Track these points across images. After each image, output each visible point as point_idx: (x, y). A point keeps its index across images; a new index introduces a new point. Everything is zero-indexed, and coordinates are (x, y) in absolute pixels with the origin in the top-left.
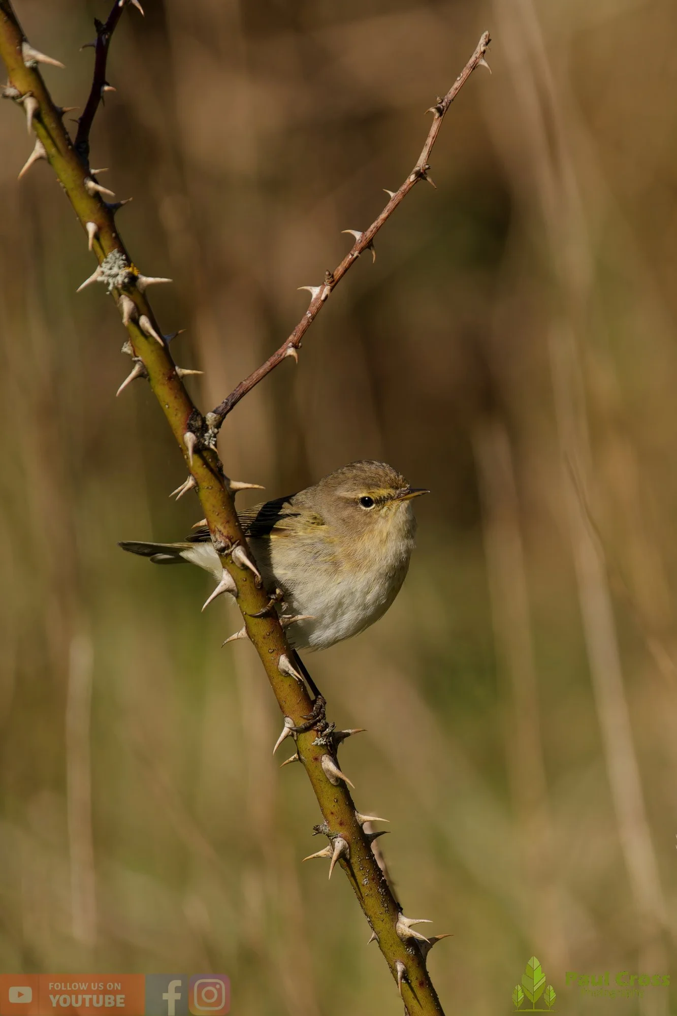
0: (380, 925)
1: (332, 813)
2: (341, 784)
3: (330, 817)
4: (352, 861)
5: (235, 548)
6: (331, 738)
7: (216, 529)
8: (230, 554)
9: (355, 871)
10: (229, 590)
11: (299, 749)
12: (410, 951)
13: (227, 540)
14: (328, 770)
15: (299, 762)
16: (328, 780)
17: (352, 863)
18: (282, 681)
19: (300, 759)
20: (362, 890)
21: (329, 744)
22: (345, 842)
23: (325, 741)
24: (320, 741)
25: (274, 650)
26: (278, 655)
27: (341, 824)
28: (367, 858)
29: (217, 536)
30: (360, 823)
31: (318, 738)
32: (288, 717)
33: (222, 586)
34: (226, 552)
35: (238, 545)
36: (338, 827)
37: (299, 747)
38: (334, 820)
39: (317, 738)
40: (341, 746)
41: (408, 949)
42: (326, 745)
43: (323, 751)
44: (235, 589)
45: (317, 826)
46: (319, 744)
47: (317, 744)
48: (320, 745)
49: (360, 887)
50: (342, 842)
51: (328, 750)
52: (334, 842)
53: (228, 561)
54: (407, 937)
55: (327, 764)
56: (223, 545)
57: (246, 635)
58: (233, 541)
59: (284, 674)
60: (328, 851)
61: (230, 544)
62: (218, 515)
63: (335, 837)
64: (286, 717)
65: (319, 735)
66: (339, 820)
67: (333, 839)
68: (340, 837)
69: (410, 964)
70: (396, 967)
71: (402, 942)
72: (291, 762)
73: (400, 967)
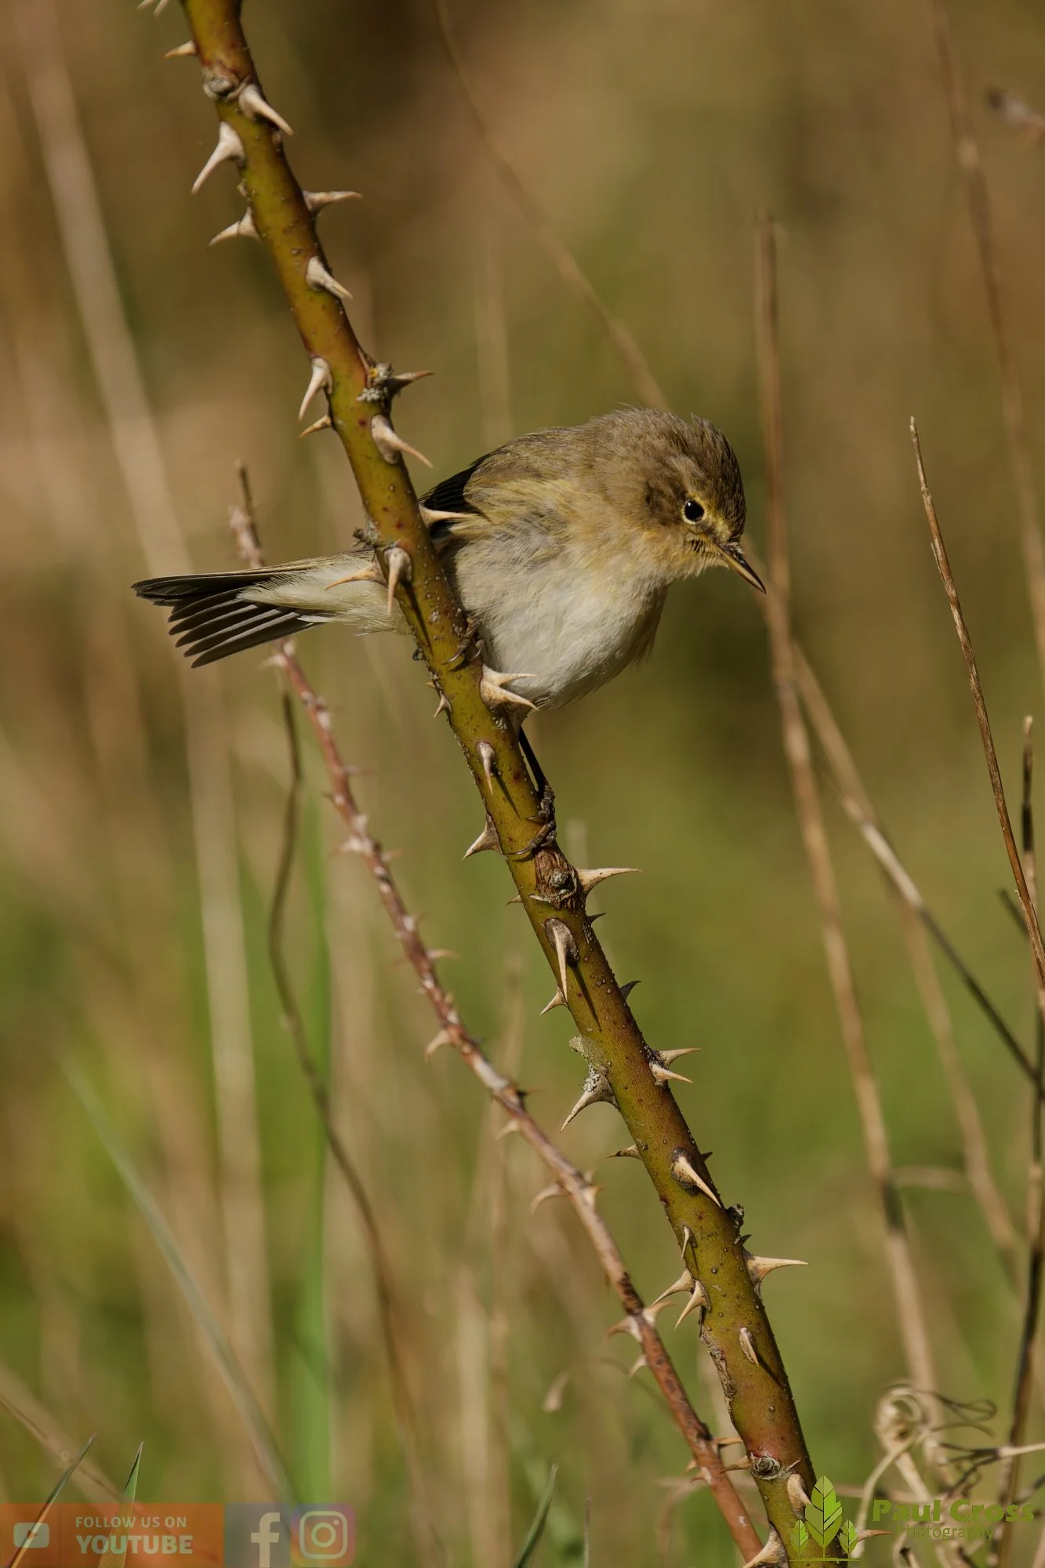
0: (454, 686)
1: (385, 509)
2: (398, 461)
3: (381, 516)
4: (417, 584)
5: (244, 88)
6: (385, 389)
7: (215, 59)
8: (236, 99)
9: (420, 600)
10: (232, 158)
11: (334, 409)
12: (501, 724)
13: (232, 76)
14: (383, 441)
15: (331, 431)
16: (380, 457)
17: (414, 588)
18: (311, 301)
19: (334, 425)
20: (430, 629)
21: (383, 398)
22: (406, 555)
23: (379, 395)
25: (299, 251)
26: (307, 259)
27: (399, 526)
28: (437, 578)
29: (217, 69)
31: (367, 389)
32: (319, 357)
33: (222, 153)
34: (231, 95)
35: (249, 83)
36: (394, 531)
37: (334, 404)
38: (388, 520)
39: (365, 390)
40: (396, 401)
41: (497, 722)
42: (379, 400)
43: (374, 410)
44: (242, 154)
45: (359, 531)
46: (369, 399)
47: (367, 399)
49: (427, 625)
50: (402, 554)
51: (381, 407)
52: (387, 555)
53: (231, 110)
54: (498, 703)
55: (381, 430)
56: (226, 84)
57: (252, 228)
58: (241, 77)
59: (315, 289)
61: (236, 82)
62: (218, 35)
63: (389, 548)
64: (315, 357)
65: (369, 385)
66: (397, 519)
67: (385, 550)
68: (397, 546)
69: (501, 744)
70: (480, 752)
71: (490, 710)
72: (317, 430)
73: (485, 752)
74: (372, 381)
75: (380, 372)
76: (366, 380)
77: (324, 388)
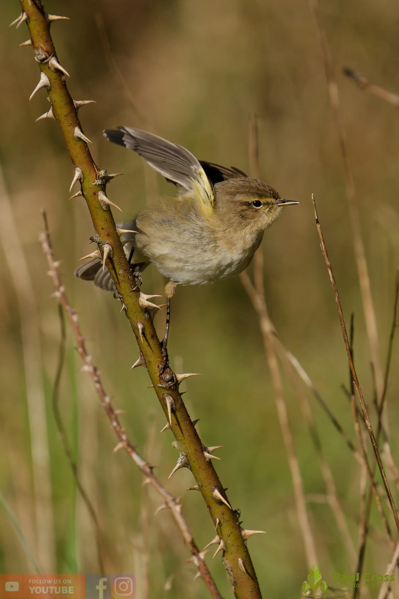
0: (128, 300)
1: (103, 229)
2: (108, 209)
3: (101, 231)
4: (114, 259)
5: (51, 58)
6: (104, 180)
7: (39, 46)
8: (48, 62)
9: (115, 265)
10: (45, 86)
11: (83, 188)
12: (147, 315)
13: (46, 53)
14: (102, 201)
15: (82, 196)
16: (101, 207)
17: (113, 260)
18: (75, 144)
19: (83, 194)
20: (119, 277)
21: (103, 184)
22: (111, 247)
23: (101, 182)
24: (98, 182)
25: (71, 124)
26: (74, 127)
27: (108, 235)
28: (123, 256)
29: (40, 51)
30: (119, 234)
31: (97, 180)
32: (78, 167)
33: (41, 83)
34: (45, 61)
35: (53, 56)
36: (106, 237)
37: (83, 186)
38: (104, 233)
39: (96, 180)
40: (108, 185)
41: (145, 315)
42: (101, 184)
43: (99, 189)
44: (49, 85)
45: (92, 237)
46: (97, 184)
47: (96, 184)
48: (98, 185)
49: (118, 275)
50: (109, 247)
51: (102, 187)
52: (103, 247)
53: (45, 67)
54: (145, 307)
55: (102, 197)
56: (44, 56)
57: (52, 115)
58: (50, 54)
59: (77, 139)
60: (97, 253)
61: (48, 56)
62: (41, 37)
63: (104, 244)
64: (76, 167)
65: (98, 179)
66: (107, 232)
67: (102, 245)
68: (107, 244)
69: (146, 323)
70: (138, 327)
71: (142, 310)
72: (77, 196)
73: (140, 326)
74: (99, 177)
75: (102, 173)
76: (96, 177)
77: (79, 179)
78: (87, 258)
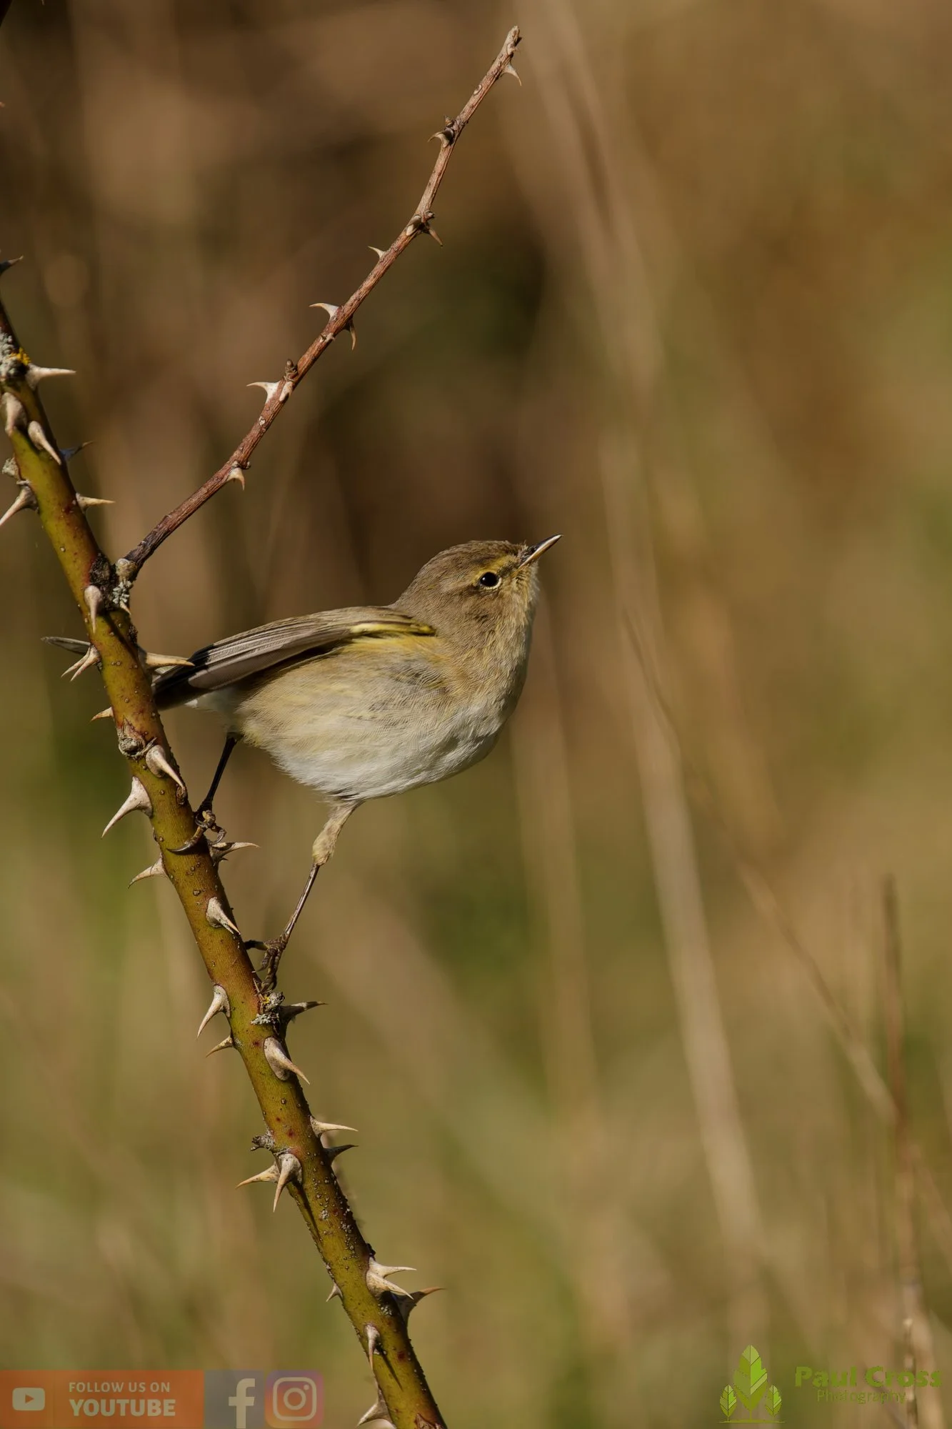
0: (344, 1275)
1: (278, 1120)
2: (291, 1078)
3: (276, 1125)
4: (306, 1186)
5: (150, 748)
6: (277, 1015)
7: (126, 722)
8: (144, 757)
9: (310, 1200)
10: (140, 808)
11: (234, 1032)
12: (386, 1310)
13: (140, 737)
14: (273, 1059)
15: (233, 1049)
16: (273, 1073)
17: (306, 1189)
18: (211, 935)
19: (234, 1044)
20: (320, 1225)
21: (274, 1023)
22: (296, 1160)
23: (270, 1019)
24: (263, 1019)
25: (200, 891)
26: (207, 898)
27: (291, 1134)
28: (326, 1181)
29: (127, 731)
30: (317, 1133)
31: (260, 1014)
32: (219, 985)
33: (131, 801)
34: (138, 754)
35: (155, 744)
36: (286, 1138)
37: (233, 1027)
38: (281, 1129)
39: (258, 1015)
40: (291, 1027)
41: (382, 1308)
42: (271, 1024)
43: (267, 1033)
44: (149, 805)
45: (258, 1138)
46: (261, 1023)
47: (259, 1022)
48: (263, 1024)
49: (317, 1222)
50: (292, 1160)
51: (274, 1031)
52: (281, 1160)
53: (140, 766)
54: (383, 1291)
55: (272, 1050)
56: (133, 743)
57: (163, 870)
58: (148, 738)
59: (214, 925)
60: (273, 1173)
61: (143, 743)
62: (127, 702)
63: (282, 1153)
64: (216, 985)
65: (262, 1011)
66: (288, 1128)
67: (279, 1155)
68: (290, 1152)
69: (386, 1328)
70: (366, 1333)
71: (375, 1298)
72: (222, 1048)
73: (371, 1333)
74: (264, 1008)
75: (272, 999)
76: (259, 1007)
77: (222, 1010)
78: (253, 1182)
